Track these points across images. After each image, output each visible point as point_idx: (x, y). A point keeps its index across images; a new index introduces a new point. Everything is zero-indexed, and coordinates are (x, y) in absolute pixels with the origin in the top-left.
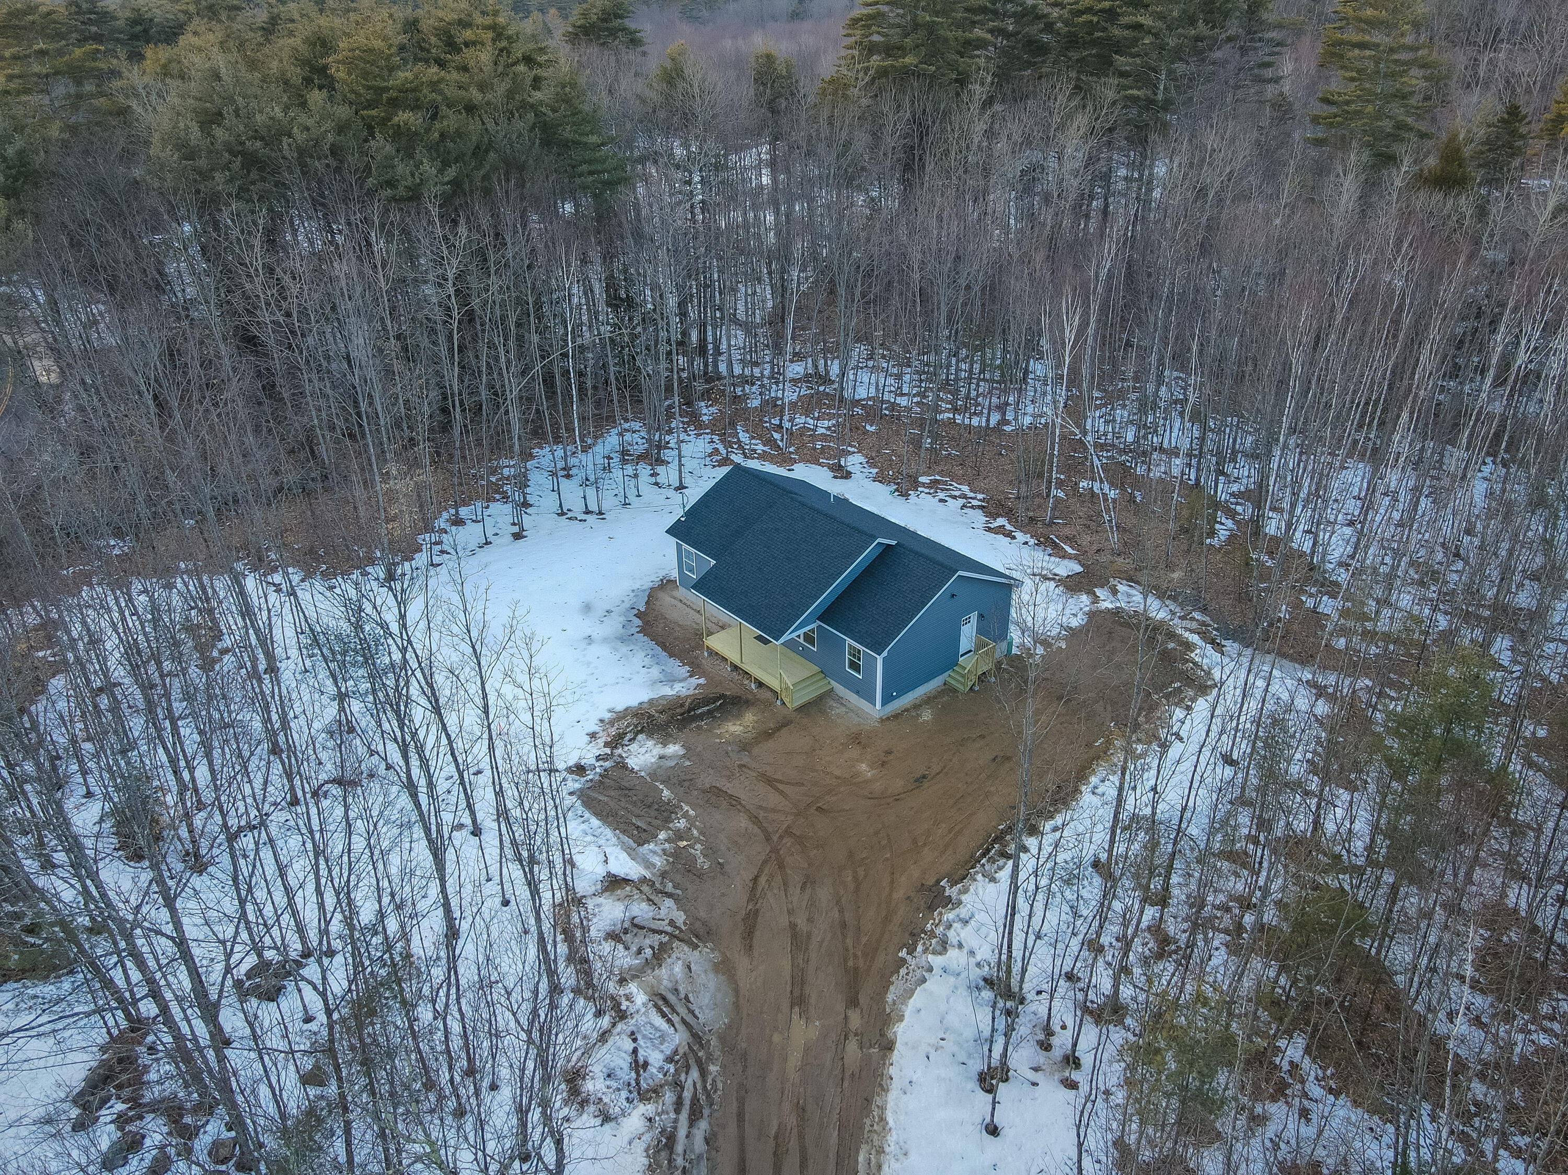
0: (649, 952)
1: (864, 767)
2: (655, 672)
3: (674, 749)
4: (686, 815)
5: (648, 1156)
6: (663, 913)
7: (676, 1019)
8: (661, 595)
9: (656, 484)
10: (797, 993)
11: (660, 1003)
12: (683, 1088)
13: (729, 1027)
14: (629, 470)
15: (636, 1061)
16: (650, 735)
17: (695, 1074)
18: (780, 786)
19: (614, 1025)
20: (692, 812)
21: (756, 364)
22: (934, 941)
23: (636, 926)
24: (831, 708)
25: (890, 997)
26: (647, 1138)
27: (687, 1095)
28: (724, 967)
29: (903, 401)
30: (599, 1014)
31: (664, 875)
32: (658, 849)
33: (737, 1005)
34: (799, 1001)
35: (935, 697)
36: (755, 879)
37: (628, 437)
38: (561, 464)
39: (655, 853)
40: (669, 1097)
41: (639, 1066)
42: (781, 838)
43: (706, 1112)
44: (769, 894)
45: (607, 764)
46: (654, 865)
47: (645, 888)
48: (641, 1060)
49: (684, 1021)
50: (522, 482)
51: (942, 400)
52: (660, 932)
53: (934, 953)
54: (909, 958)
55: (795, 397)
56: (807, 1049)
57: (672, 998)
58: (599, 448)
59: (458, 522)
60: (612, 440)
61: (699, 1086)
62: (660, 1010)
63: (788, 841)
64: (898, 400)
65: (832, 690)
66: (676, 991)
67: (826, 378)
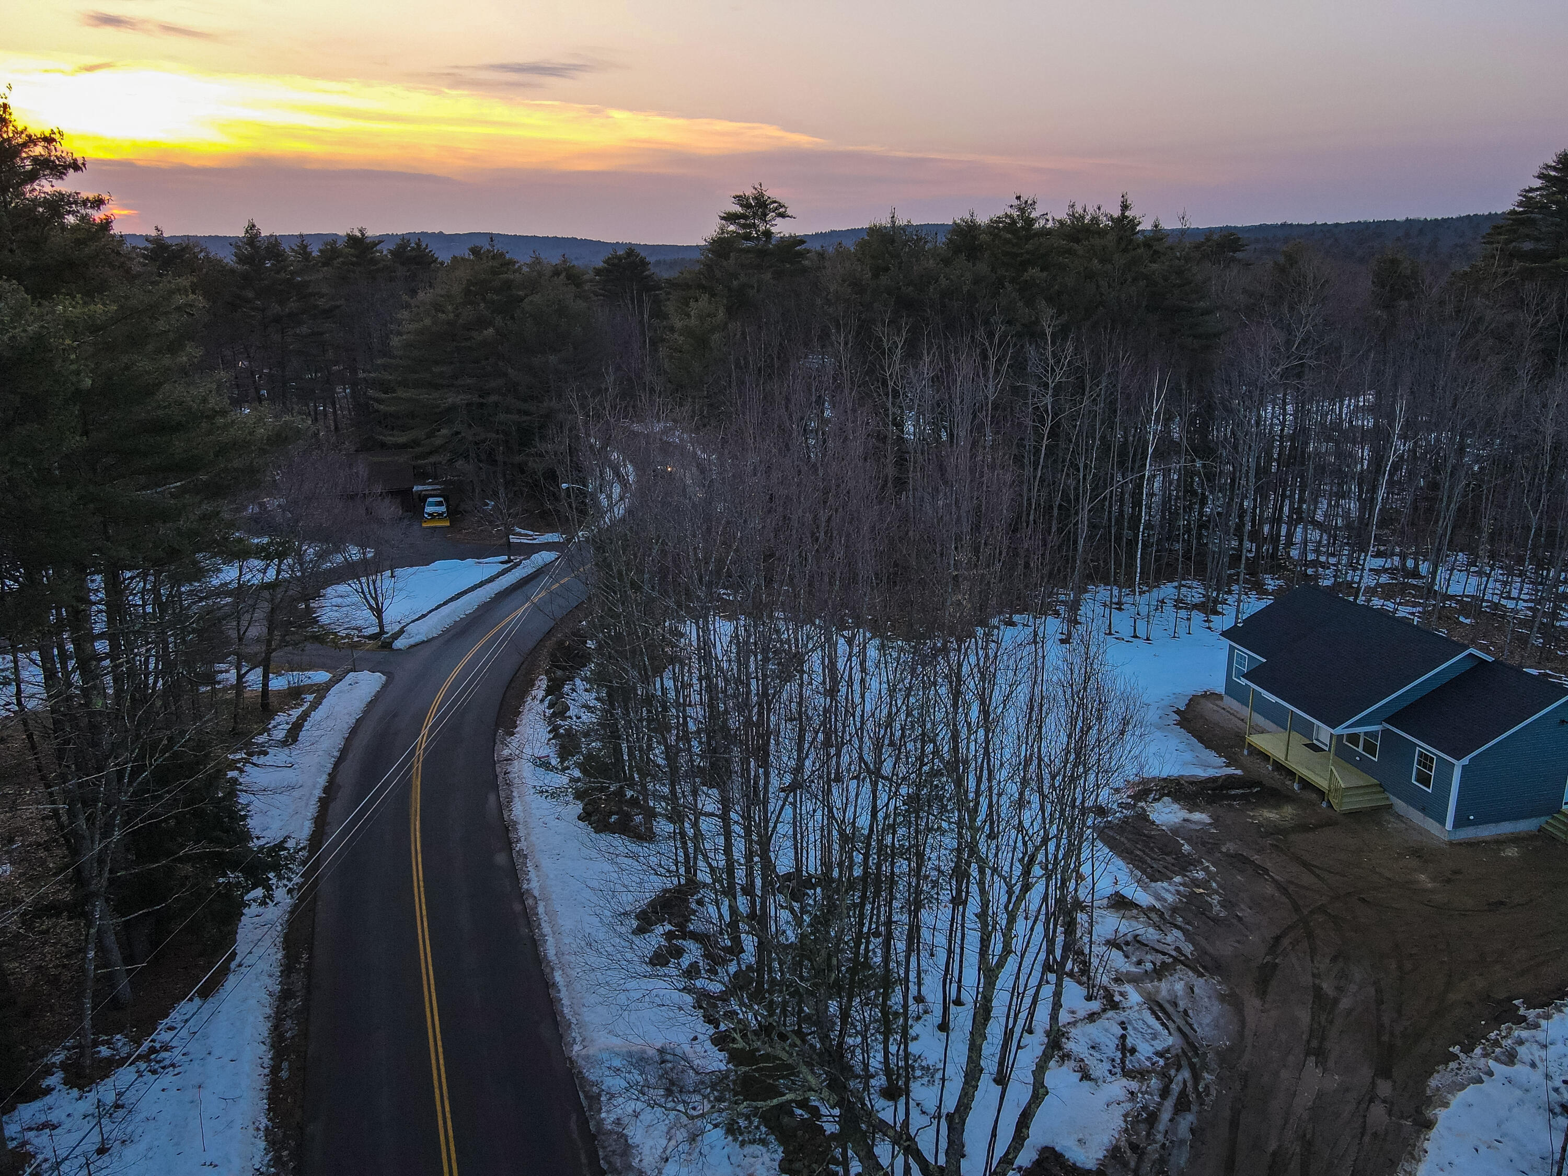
0: (1149, 966)
1: (1423, 877)
2: (1188, 756)
3: (1200, 817)
4: (1206, 869)
5: (1125, 1121)
6: (1169, 939)
7: (1168, 1023)
8: (1203, 701)
9: (1209, 628)
10: (1315, 1044)
11: (1156, 1008)
12: (1171, 1081)
13: (1230, 1049)
14: (1183, 613)
15: (1124, 1045)
16: (1176, 800)
17: (1186, 1074)
18: (1317, 871)
19: (1104, 1010)
20: (1212, 869)
21: (1333, 555)
22: (1498, 1050)
23: (1139, 942)
24: (1388, 822)
25: (1434, 1082)
26: (1128, 1106)
27: (1175, 1088)
28: (1232, 1000)
29: (1510, 604)
30: (1089, 998)
31: (1174, 910)
32: (1172, 889)
33: (1241, 1035)
34: (1320, 1054)
35: (1523, 839)
36: (1277, 939)
37: (1183, 590)
38: (1115, 600)
39: (1167, 890)
40: (1155, 1083)
41: (1126, 1049)
42: (1312, 912)
43: (1194, 1108)
44: (1292, 954)
45: (1131, 813)
46: (1165, 900)
47: (1153, 915)
48: (1129, 1042)
49: (1179, 1029)
50: (1074, 606)
52: (1164, 954)
53: (1497, 1059)
54: (1462, 1056)
55: (1373, 584)
56: (1320, 1095)
57: (1170, 1009)
58: (1154, 593)
59: (1011, 624)
60: (1168, 590)
61: (1189, 1084)
62: (1154, 1013)
63: (1321, 918)
64: (1503, 602)
65: (1390, 806)
66: (1175, 1005)
67: (1415, 574)
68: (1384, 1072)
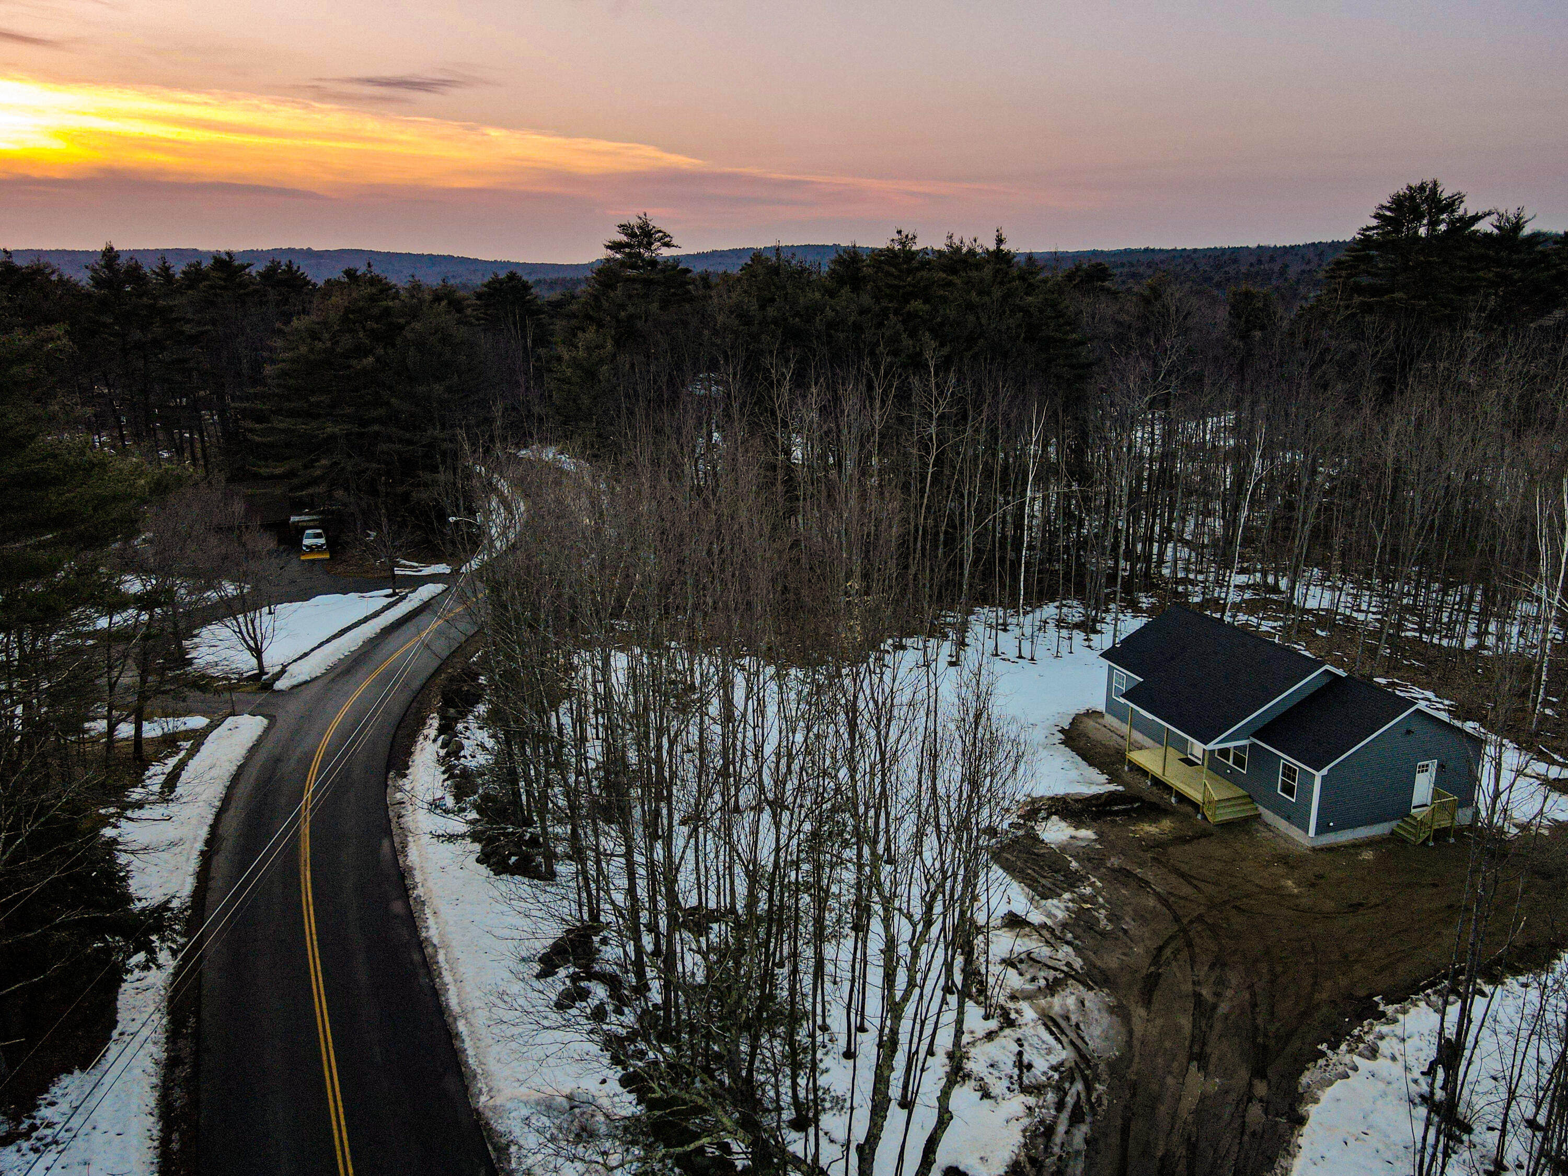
0: (1042, 983)
1: (1290, 883)
2: (1074, 774)
3: (1086, 834)
4: (1092, 885)
5: (1024, 1136)
6: (1060, 955)
7: (1063, 1038)
8: (1086, 720)
9: (1089, 647)
10: (1196, 1049)
11: (1050, 1024)
12: (1066, 1094)
13: (1120, 1059)
14: (1064, 633)
15: (1020, 1061)
16: (1063, 818)
17: (1079, 1086)
18: (1195, 882)
19: (1001, 1029)
20: (1098, 884)
21: (1201, 572)
22: (1361, 1046)
23: (1032, 959)
24: (1257, 831)
25: (1305, 1079)
26: (1026, 1121)
27: (1070, 1100)
28: (1119, 1011)
29: (1361, 617)
30: (987, 1017)
31: (1064, 926)
32: (1062, 905)
33: (1129, 1044)
34: (1200, 1058)
35: (1377, 842)
36: (1160, 949)
37: (1065, 610)
38: (1001, 621)
39: (1058, 907)
40: (1051, 1097)
41: (1023, 1066)
42: (1191, 922)
43: (1088, 1119)
44: (1174, 963)
45: (1021, 833)
46: (1055, 917)
47: (1044, 932)
48: (1026, 1058)
49: (1072, 1043)
50: (963, 629)
51: (1408, 620)
52: (1055, 969)
53: (1360, 1055)
54: (1329, 1053)
55: (1238, 599)
56: (1203, 1099)
57: (1063, 1024)
58: (1038, 613)
59: (901, 647)
60: (1050, 610)
61: (1083, 1096)
62: (1048, 1028)
63: (1199, 927)
64: (1355, 614)
65: (1259, 816)
66: (1067, 1019)
67: (1275, 589)
68: (1259, 1072)
